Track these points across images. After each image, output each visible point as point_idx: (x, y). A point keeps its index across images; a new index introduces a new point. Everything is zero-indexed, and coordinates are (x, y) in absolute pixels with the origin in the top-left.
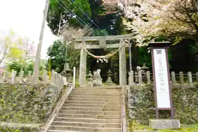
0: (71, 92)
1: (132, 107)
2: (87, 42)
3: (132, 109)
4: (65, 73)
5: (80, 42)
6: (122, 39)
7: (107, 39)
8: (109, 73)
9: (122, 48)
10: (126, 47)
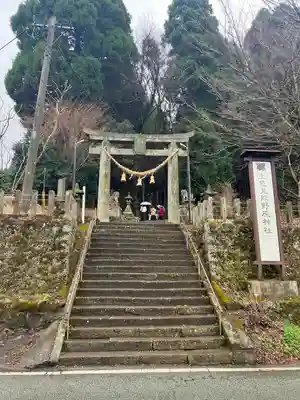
1: (215, 260)
6: (173, 142)
7: (147, 140)
8: (129, 199)
9: (174, 157)
10: (180, 155)
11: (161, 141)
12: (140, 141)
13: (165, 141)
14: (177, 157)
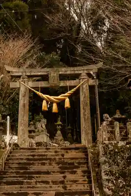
0: (8, 156)
2: (29, 77)
3: (108, 180)
5: (19, 77)
6: (84, 74)
7: (60, 73)
8: (59, 125)
9: (84, 86)
10: (89, 84)
11: (73, 72)
12: (54, 74)
13: (76, 72)
14: (88, 86)
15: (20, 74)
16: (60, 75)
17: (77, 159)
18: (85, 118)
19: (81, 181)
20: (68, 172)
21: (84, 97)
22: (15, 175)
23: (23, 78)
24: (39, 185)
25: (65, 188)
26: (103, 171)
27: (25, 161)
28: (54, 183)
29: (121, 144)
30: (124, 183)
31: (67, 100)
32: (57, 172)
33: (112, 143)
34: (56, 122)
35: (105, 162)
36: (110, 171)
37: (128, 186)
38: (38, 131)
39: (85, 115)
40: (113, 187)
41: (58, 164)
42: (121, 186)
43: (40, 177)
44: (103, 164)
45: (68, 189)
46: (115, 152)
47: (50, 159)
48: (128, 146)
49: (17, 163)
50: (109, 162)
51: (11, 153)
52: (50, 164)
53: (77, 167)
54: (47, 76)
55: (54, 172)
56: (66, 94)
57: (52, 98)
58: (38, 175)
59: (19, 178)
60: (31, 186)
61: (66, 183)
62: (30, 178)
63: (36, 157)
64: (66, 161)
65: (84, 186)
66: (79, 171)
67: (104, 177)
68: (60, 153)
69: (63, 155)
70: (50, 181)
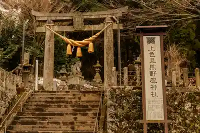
0: (29, 98)
2: (54, 21)
3: (112, 122)
4: (19, 70)
5: (45, 21)
6: (108, 17)
7: (85, 17)
8: (97, 67)
9: (108, 31)
10: (113, 28)
11: (97, 17)
12: (78, 18)
13: (101, 17)
14: (112, 31)
15: (46, 19)
16: (85, 20)
17: (92, 101)
18: (108, 62)
19: (89, 122)
20: (80, 113)
21: (108, 42)
22: (31, 116)
23: (49, 23)
24: (50, 125)
25: (73, 128)
26: (108, 114)
27: (44, 104)
28: (65, 123)
29: (128, 88)
30: (127, 125)
31: (91, 44)
32: (70, 114)
33: (119, 88)
34: (95, 64)
35: (111, 105)
36: (115, 114)
37: (130, 128)
38: (73, 74)
39: (108, 59)
40: (116, 129)
41: (73, 106)
42: (124, 127)
43: (52, 118)
44: (109, 107)
45: (75, 129)
46: (122, 96)
47: (67, 102)
48: (135, 90)
49: (35, 105)
50: (114, 106)
51: (32, 95)
52: (66, 107)
53: (90, 110)
54: (72, 20)
55: (67, 114)
56: (90, 39)
57: (76, 42)
58: (51, 117)
59: (33, 119)
60: (42, 126)
61: (75, 124)
62: (44, 119)
63: (54, 100)
64: (81, 103)
65: (91, 127)
66: (90, 113)
67: (109, 119)
68: (77, 96)
69: (80, 98)
70: (61, 122)
